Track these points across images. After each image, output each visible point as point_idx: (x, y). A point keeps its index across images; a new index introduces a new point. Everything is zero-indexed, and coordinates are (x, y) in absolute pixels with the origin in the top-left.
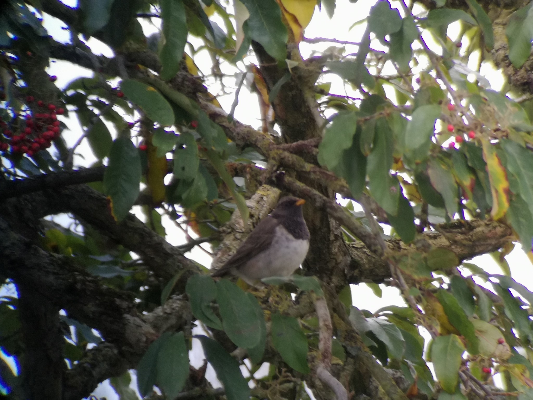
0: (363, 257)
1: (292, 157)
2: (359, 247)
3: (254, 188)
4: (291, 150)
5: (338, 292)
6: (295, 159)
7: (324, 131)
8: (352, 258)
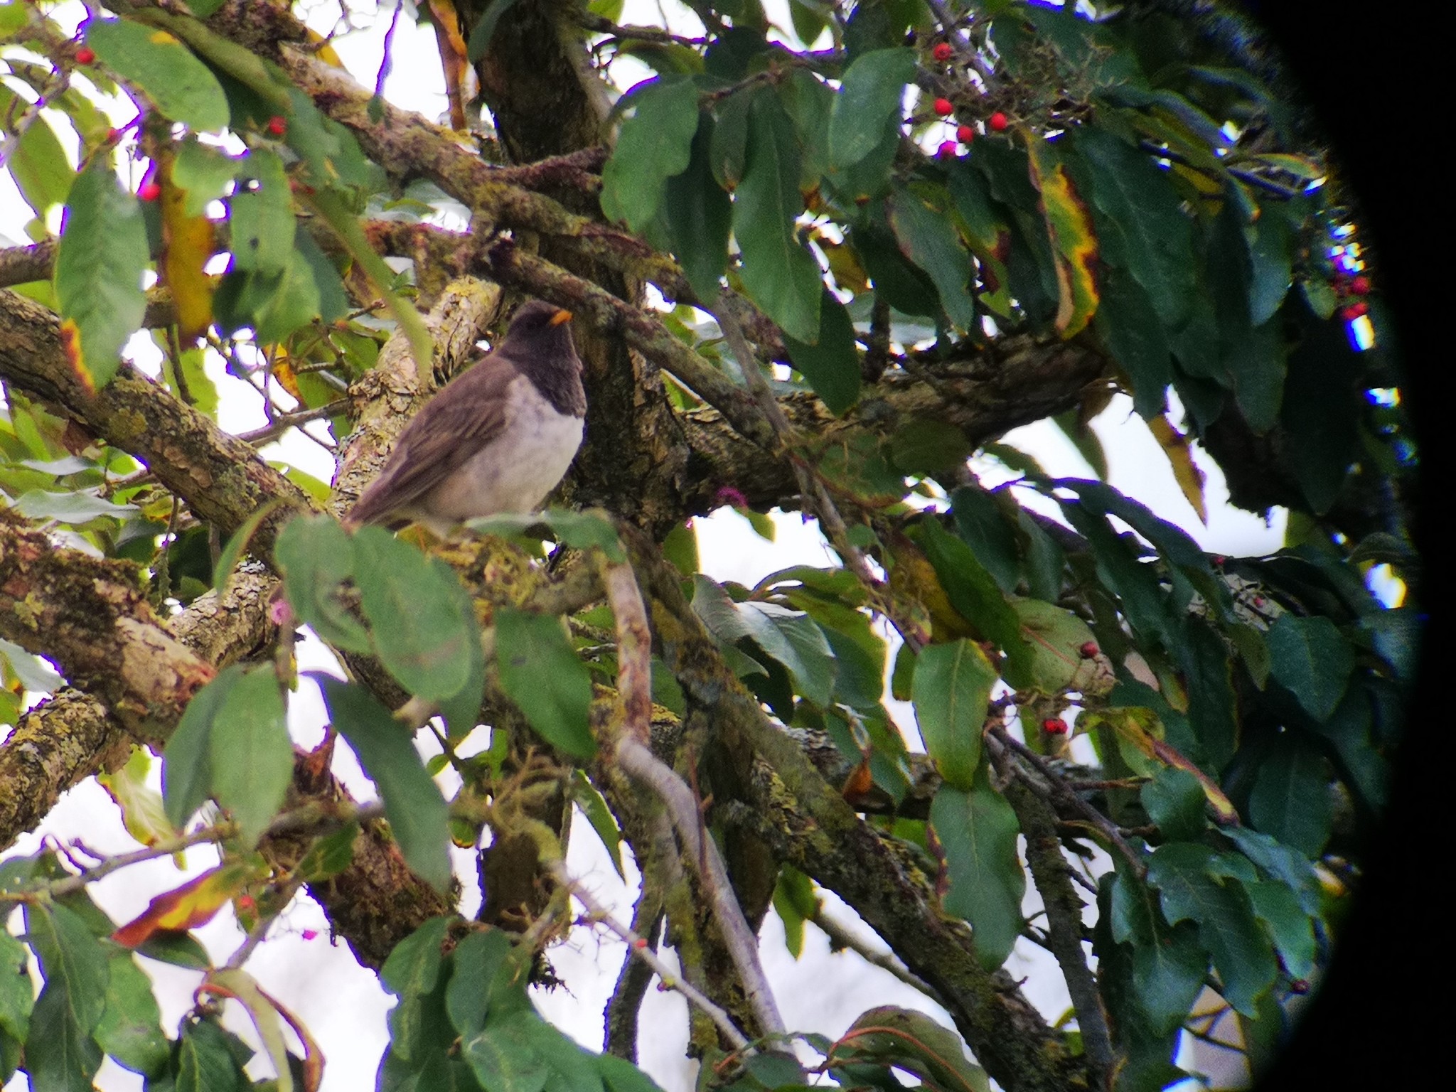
0: (722, 447)
1: (532, 200)
2: (711, 419)
3: (438, 286)
4: (529, 181)
5: (658, 539)
6: (540, 206)
7: (616, 130)
8: (692, 449)
